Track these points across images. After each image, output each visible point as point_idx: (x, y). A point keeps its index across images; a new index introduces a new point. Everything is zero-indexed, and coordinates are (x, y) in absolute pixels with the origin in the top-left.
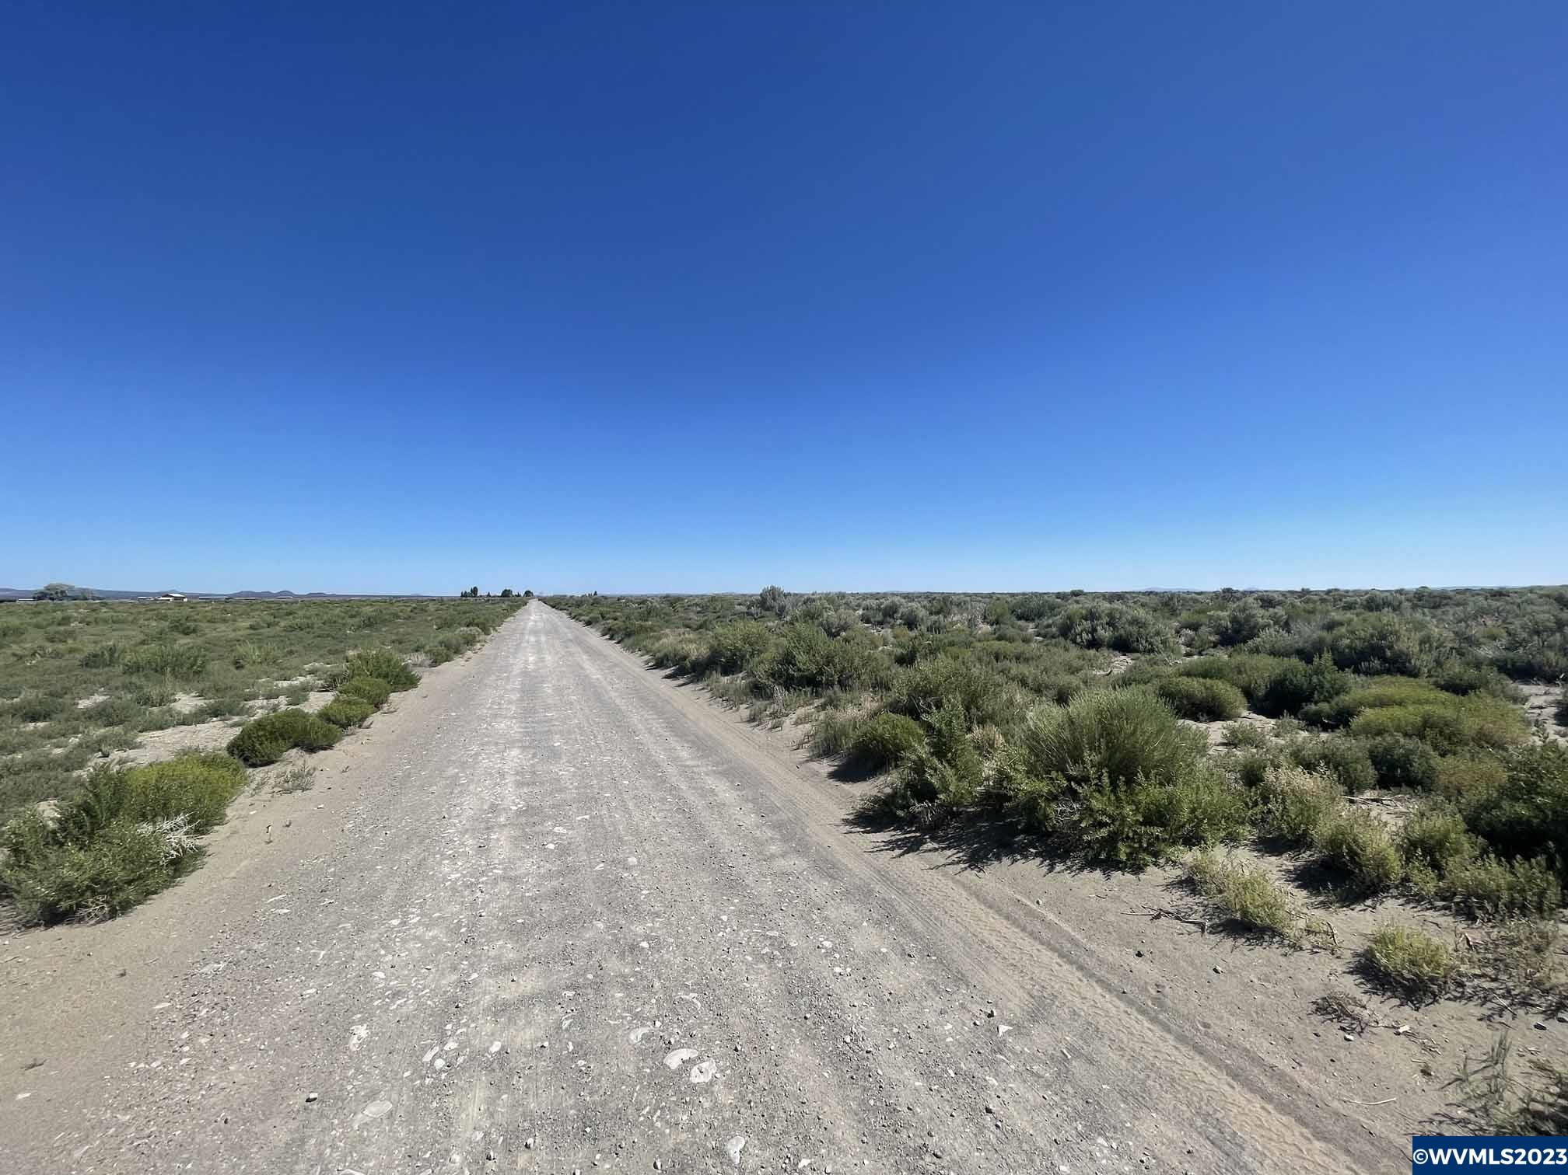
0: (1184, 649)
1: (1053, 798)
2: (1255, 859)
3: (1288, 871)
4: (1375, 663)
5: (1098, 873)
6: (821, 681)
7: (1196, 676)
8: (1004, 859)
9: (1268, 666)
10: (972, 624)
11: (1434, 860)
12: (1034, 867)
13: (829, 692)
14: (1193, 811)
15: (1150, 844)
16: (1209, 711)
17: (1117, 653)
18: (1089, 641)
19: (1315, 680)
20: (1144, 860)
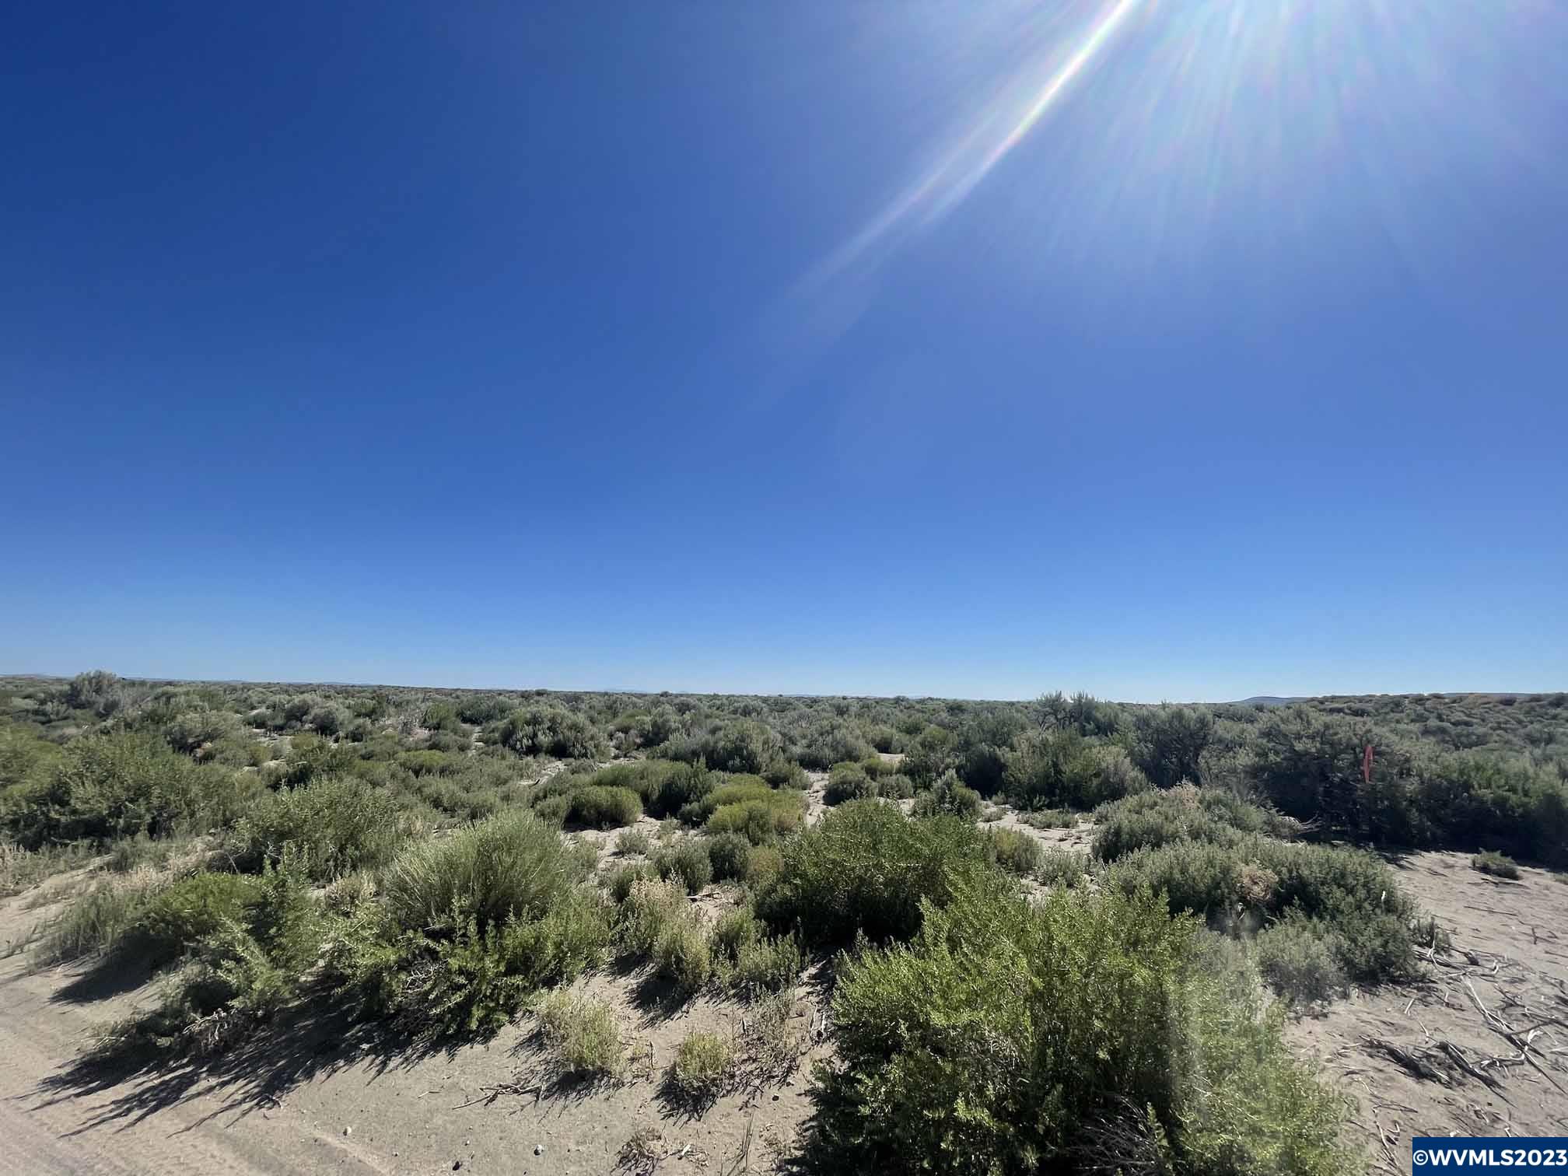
0: (613, 752)
1: (404, 966)
2: (608, 986)
3: (632, 991)
4: (737, 761)
5: (443, 1055)
6: (114, 828)
7: (606, 784)
8: (318, 1073)
9: (663, 770)
10: (407, 728)
11: (732, 950)
12: (360, 1072)
13: (125, 844)
14: (558, 945)
15: (509, 997)
16: (612, 818)
17: (553, 759)
18: (528, 747)
19: (692, 782)
20: (498, 1020)
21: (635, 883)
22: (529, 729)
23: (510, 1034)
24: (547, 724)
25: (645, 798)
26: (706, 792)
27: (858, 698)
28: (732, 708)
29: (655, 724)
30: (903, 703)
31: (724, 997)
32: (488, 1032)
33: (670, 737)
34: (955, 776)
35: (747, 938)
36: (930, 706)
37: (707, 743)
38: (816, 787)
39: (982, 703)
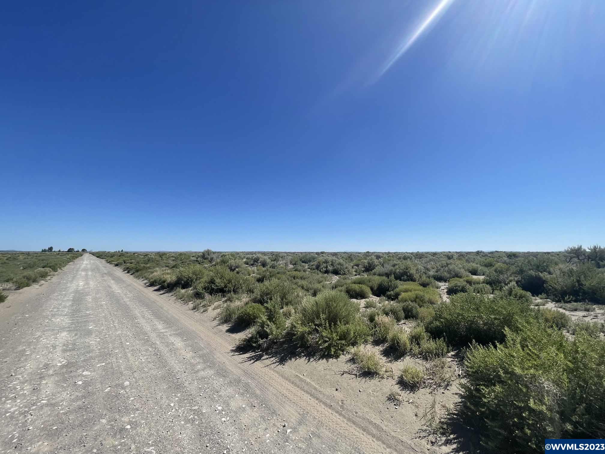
0: (354, 273)
1: (310, 333)
2: (372, 348)
3: (381, 351)
4: (405, 277)
5: (325, 360)
6: (226, 290)
7: (357, 283)
8: (292, 359)
9: (377, 280)
10: (286, 264)
11: (418, 342)
12: (303, 361)
13: (229, 295)
14: (354, 333)
15: (341, 347)
16: (361, 295)
17: (334, 275)
18: (325, 271)
19: (390, 284)
20: (339, 353)
21: (376, 316)
22: (325, 265)
23: (343, 358)
24: (330, 263)
25: (372, 289)
26: (395, 288)
27: (456, 252)
28: (398, 257)
29: (369, 263)
30: (482, 254)
31: (417, 357)
32: (337, 357)
33: (376, 268)
34: (516, 285)
35: (424, 338)
36: (496, 255)
37: (392, 270)
38: (442, 288)
39: (528, 253)
